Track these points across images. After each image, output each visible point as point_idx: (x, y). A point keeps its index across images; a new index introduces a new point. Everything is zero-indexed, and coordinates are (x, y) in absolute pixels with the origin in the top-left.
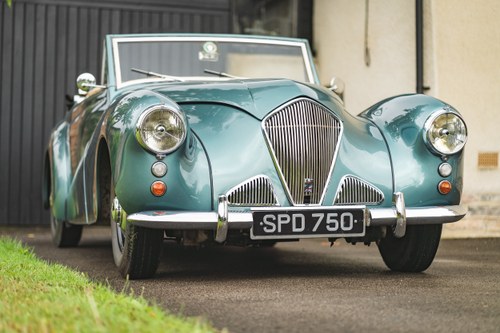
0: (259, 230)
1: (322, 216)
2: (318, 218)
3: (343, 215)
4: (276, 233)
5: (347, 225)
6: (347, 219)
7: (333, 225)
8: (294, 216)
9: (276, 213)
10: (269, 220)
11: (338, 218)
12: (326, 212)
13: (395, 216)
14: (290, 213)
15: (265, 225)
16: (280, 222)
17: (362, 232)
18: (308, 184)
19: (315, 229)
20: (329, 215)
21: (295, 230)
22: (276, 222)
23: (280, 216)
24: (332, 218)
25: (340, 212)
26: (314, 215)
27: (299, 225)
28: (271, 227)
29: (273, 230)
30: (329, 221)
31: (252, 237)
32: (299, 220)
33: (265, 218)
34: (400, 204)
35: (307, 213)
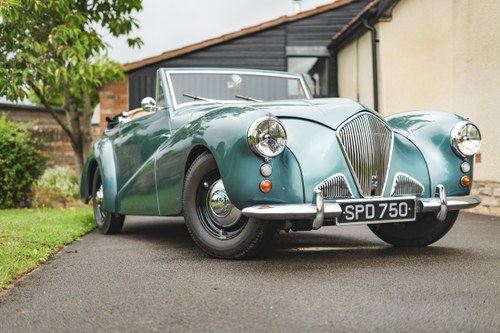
0: (342, 219)
1: (386, 205)
2: (384, 207)
3: (401, 204)
4: (354, 220)
5: (403, 212)
6: (403, 207)
7: (393, 212)
8: (367, 206)
9: (354, 204)
10: (350, 209)
11: (397, 207)
12: (389, 202)
13: (439, 204)
14: (364, 204)
15: (347, 214)
16: (357, 211)
17: (413, 217)
18: (374, 180)
19: (381, 216)
20: (391, 205)
21: (367, 217)
22: (354, 211)
23: (357, 206)
24: (393, 207)
25: (398, 202)
26: (381, 205)
27: (370, 214)
28: (350, 216)
29: (352, 218)
30: (391, 209)
32: (370, 209)
33: (347, 208)
34: (442, 194)
35: (376, 204)
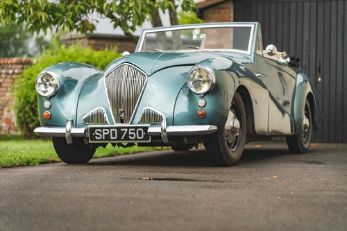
0: (93, 138)
1: (126, 130)
2: (124, 131)
3: (138, 130)
4: (102, 139)
5: (140, 136)
6: (140, 132)
7: (132, 135)
8: (111, 130)
9: (102, 128)
10: (98, 132)
11: (135, 132)
12: (128, 128)
14: (109, 128)
15: (96, 135)
16: (104, 134)
17: (148, 140)
18: (122, 112)
19: (122, 138)
20: (130, 130)
21: (112, 138)
22: (102, 133)
23: (104, 130)
24: (132, 131)
25: (136, 128)
26: (122, 130)
27: (114, 136)
28: (99, 136)
29: (100, 138)
30: (130, 133)
31: (90, 142)
32: (114, 132)
33: (96, 131)
34: (164, 123)
35: (118, 129)
